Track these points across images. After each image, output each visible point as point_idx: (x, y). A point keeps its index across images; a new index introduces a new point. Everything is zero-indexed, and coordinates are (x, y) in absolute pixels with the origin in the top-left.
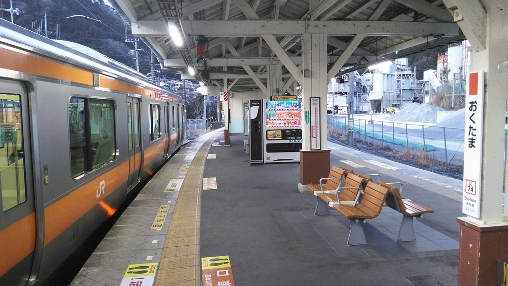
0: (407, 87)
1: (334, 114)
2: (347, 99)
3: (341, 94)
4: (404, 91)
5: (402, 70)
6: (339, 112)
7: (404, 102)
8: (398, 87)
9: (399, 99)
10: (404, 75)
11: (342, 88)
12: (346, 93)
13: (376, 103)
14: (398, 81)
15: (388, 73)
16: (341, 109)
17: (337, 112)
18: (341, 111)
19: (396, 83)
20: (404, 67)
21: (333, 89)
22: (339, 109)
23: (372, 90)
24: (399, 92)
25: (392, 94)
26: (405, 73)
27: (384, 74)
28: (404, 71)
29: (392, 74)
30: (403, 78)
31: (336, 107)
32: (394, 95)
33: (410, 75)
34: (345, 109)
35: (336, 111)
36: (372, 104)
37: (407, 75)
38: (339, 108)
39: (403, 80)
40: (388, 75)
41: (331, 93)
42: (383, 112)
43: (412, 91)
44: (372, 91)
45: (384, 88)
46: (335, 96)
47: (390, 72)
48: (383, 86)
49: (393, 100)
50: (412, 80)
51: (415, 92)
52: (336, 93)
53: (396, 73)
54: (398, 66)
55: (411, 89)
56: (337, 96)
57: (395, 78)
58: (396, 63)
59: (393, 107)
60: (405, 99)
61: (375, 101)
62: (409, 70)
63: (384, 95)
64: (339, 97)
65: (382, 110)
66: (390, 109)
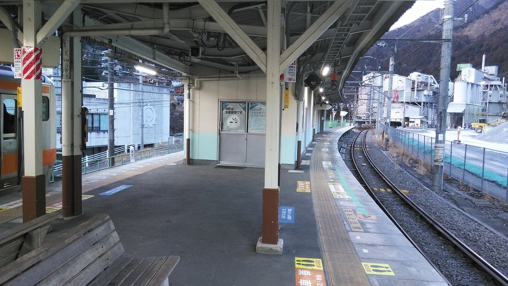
0: (495, 99)
1: (405, 127)
2: (420, 110)
3: (414, 104)
4: (491, 105)
5: (489, 80)
6: (410, 124)
7: (490, 117)
8: (484, 99)
9: (484, 113)
10: (492, 86)
11: (415, 97)
12: (420, 104)
13: (456, 117)
14: (484, 93)
15: (473, 82)
16: (413, 122)
17: (408, 125)
18: (413, 124)
19: (482, 94)
20: (492, 76)
21: (404, 97)
22: (411, 122)
23: (452, 101)
24: (484, 105)
25: (476, 108)
26: (494, 83)
27: (468, 83)
28: (492, 80)
29: (477, 83)
30: (490, 90)
31: (407, 119)
32: (478, 109)
33: (499, 86)
34: (418, 122)
35: (406, 123)
36: (451, 118)
37: (495, 85)
38: (410, 120)
39: (491, 92)
40: (472, 84)
41: (402, 102)
42: (465, 128)
43: (501, 104)
44: (451, 103)
45: (467, 99)
46: (406, 106)
47: (475, 82)
48: (467, 97)
49: (478, 115)
50: (502, 92)
51: (504, 106)
52: (408, 103)
53: (483, 83)
54: (485, 75)
55: (500, 103)
56: (409, 106)
57: (481, 89)
58: (483, 71)
59: (480, 122)
60: (491, 114)
61: (455, 114)
62: (498, 80)
63: (467, 108)
64: (411, 107)
65: (463, 126)
66: (476, 125)
